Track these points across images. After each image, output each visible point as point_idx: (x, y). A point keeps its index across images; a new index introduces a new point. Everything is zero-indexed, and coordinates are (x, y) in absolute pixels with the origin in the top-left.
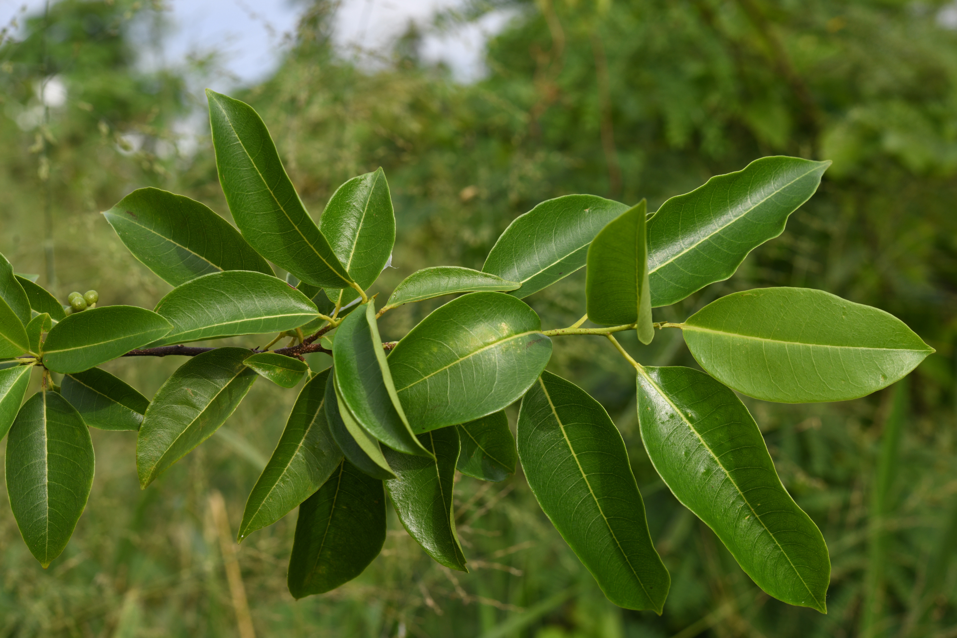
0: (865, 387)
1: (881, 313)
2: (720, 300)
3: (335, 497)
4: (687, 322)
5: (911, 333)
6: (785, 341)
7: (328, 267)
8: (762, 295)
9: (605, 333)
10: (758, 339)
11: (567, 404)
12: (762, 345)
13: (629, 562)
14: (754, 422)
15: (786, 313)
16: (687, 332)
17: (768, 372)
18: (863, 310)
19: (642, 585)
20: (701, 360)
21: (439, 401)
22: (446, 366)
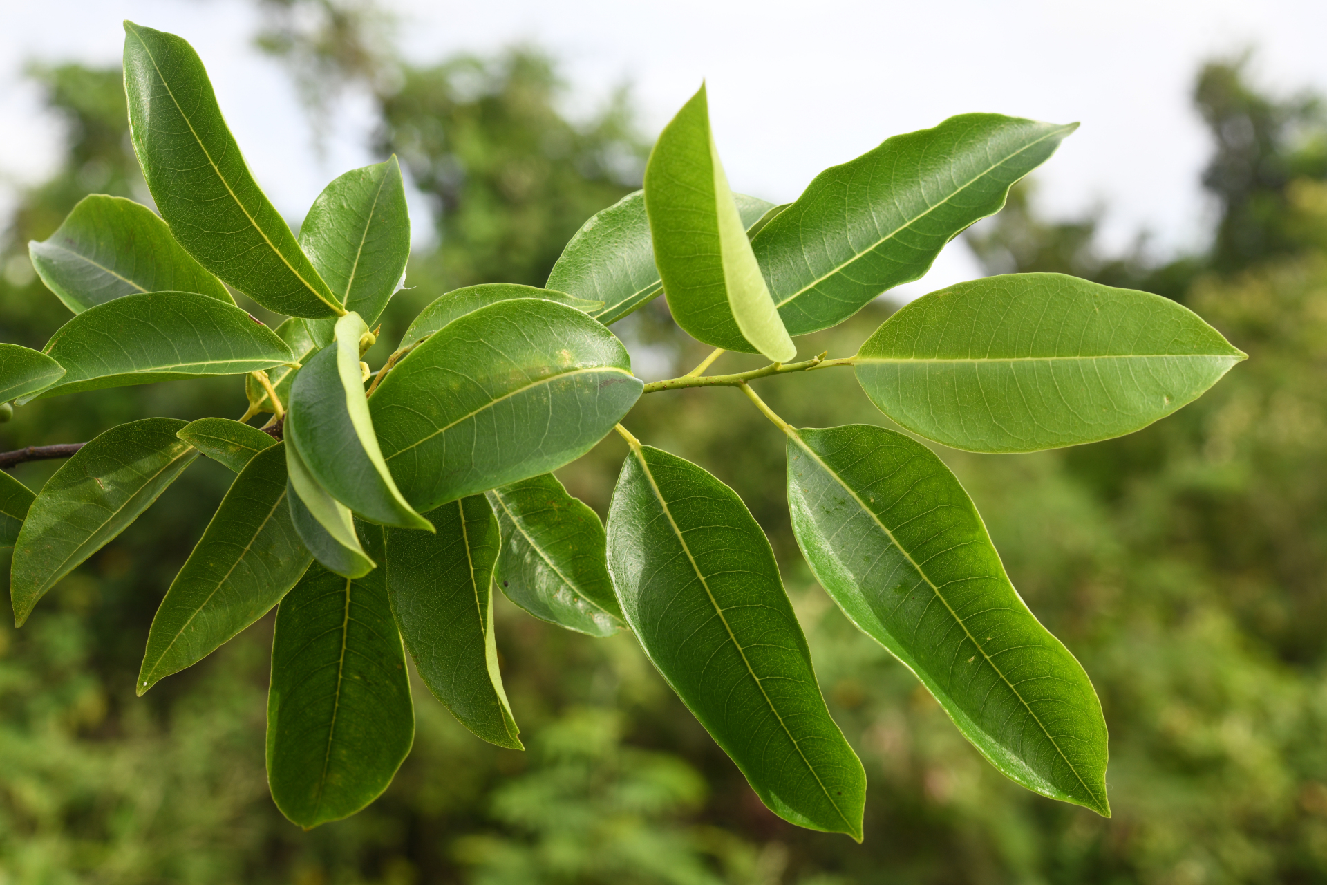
0: (1141, 414)
1: (1156, 299)
3: (341, 660)
4: (862, 352)
5: (1205, 328)
6: (1009, 357)
7: (303, 284)
8: (968, 291)
9: (738, 381)
10: (968, 361)
11: (685, 497)
12: (974, 369)
13: (800, 751)
14: (967, 497)
15: (1007, 314)
16: (860, 367)
17: (987, 409)
18: (1126, 296)
19: (824, 788)
20: (883, 405)
21: (458, 464)
22: (472, 411)
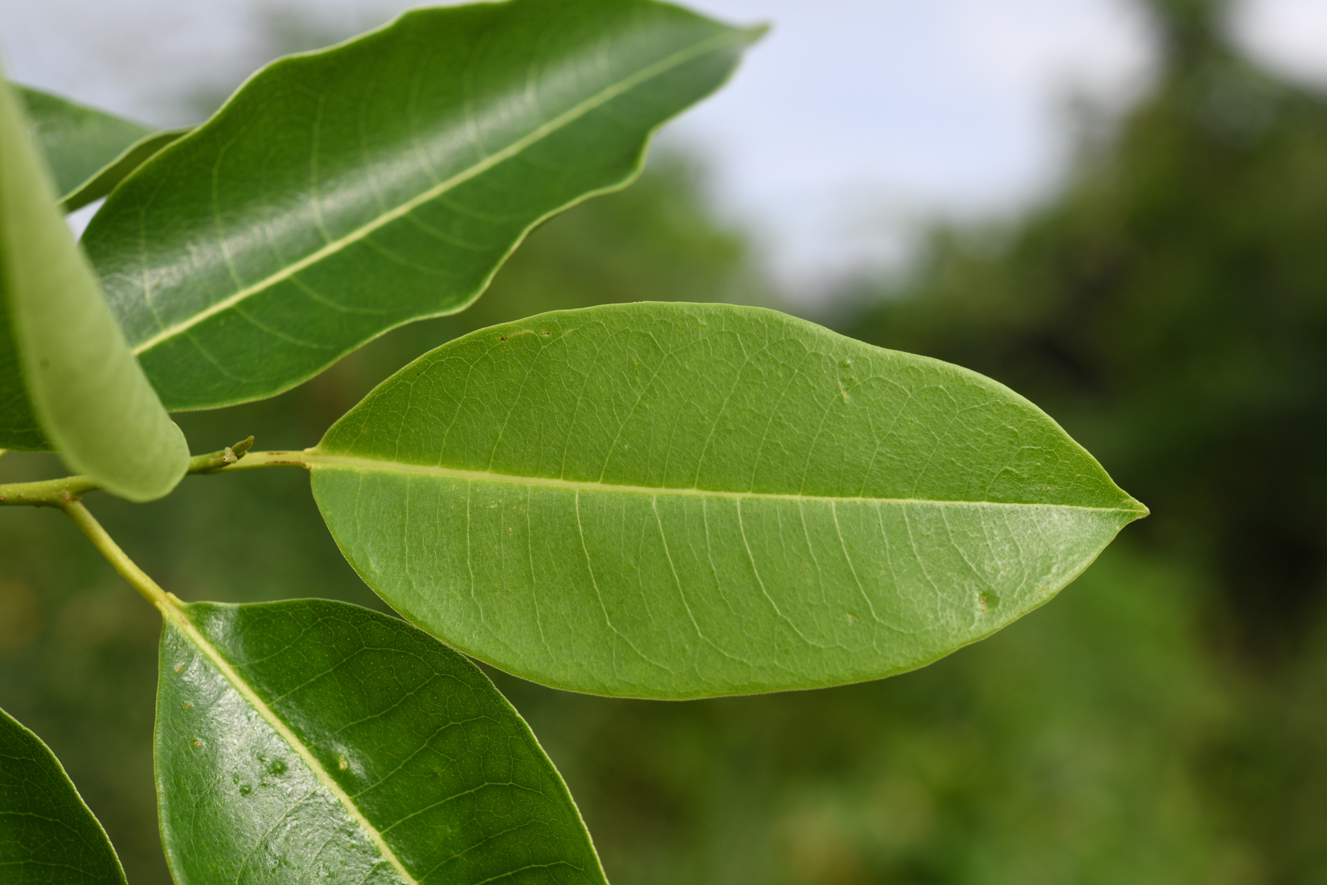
0: (927, 632)
1: (969, 378)
2: (431, 358)
4: (327, 442)
5: (1069, 449)
6: (650, 484)
8: (568, 332)
9: (54, 495)
10: (559, 484)
12: (571, 503)
14: (555, 774)
15: (651, 390)
16: (323, 474)
17: (595, 596)
18: (908, 370)
20: (368, 565)
